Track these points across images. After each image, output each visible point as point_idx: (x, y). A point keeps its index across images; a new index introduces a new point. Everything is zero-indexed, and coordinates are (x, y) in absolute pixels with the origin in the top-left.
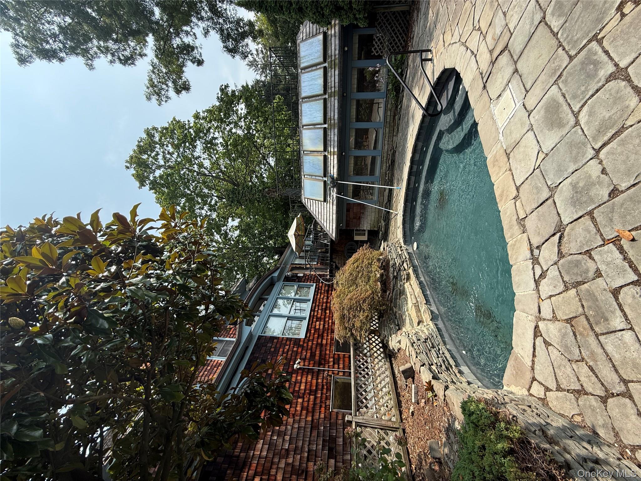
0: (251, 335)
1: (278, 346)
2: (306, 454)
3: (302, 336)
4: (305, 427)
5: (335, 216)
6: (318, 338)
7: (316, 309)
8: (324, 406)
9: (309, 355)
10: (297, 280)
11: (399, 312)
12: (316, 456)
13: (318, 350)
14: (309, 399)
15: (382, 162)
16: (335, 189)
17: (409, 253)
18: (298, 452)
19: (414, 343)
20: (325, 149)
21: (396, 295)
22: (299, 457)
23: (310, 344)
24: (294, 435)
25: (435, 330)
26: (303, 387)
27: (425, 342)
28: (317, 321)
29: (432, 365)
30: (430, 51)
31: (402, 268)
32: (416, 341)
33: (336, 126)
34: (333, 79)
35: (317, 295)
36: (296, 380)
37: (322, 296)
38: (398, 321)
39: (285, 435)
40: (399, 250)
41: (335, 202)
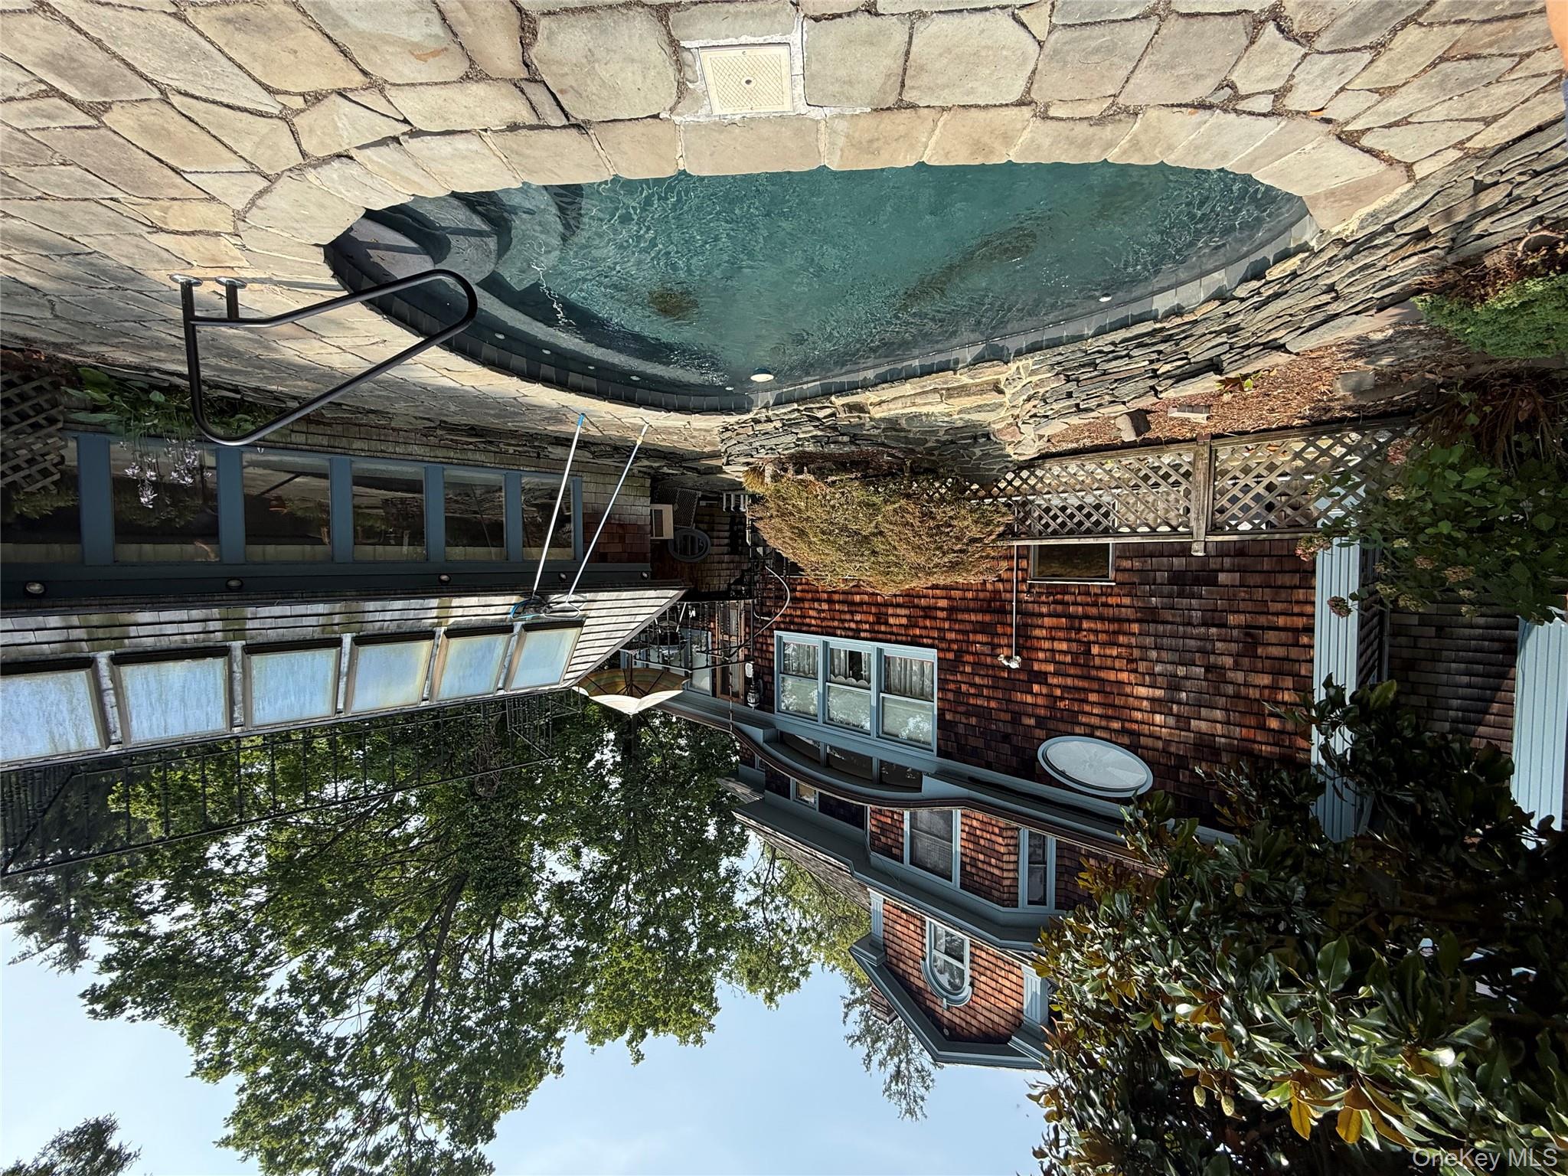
0: (942, 775)
1: (962, 709)
2: (1213, 630)
3: (930, 655)
4: (1156, 636)
5: (625, 595)
6: (935, 618)
7: (853, 625)
8: (1104, 599)
9: (980, 637)
10: (767, 678)
11: (941, 433)
12: (1216, 610)
13: (966, 617)
14: (1090, 630)
15: (464, 464)
16: (554, 597)
17: (778, 403)
18: (1209, 646)
19: (1077, 405)
20: (429, 635)
21: (897, 439)
22: (1219, 645)
23: (951, 636)
24: (1175, 657)
25: (1038, 356)
26: (1064, 646)
27: (1078, 381)
28: (886, 623)
29: (1155, 371)
30: (187, 288)
31: (829, 422)
32: (1072, 402)
33: (354, 606)
34: (169, 629)
35: (810, 625)
36: (1046, 661)
37: (812, 613)
38: (964, 438)
39: (1176, 676)
40: (769, 427)
41: (589, 596)
